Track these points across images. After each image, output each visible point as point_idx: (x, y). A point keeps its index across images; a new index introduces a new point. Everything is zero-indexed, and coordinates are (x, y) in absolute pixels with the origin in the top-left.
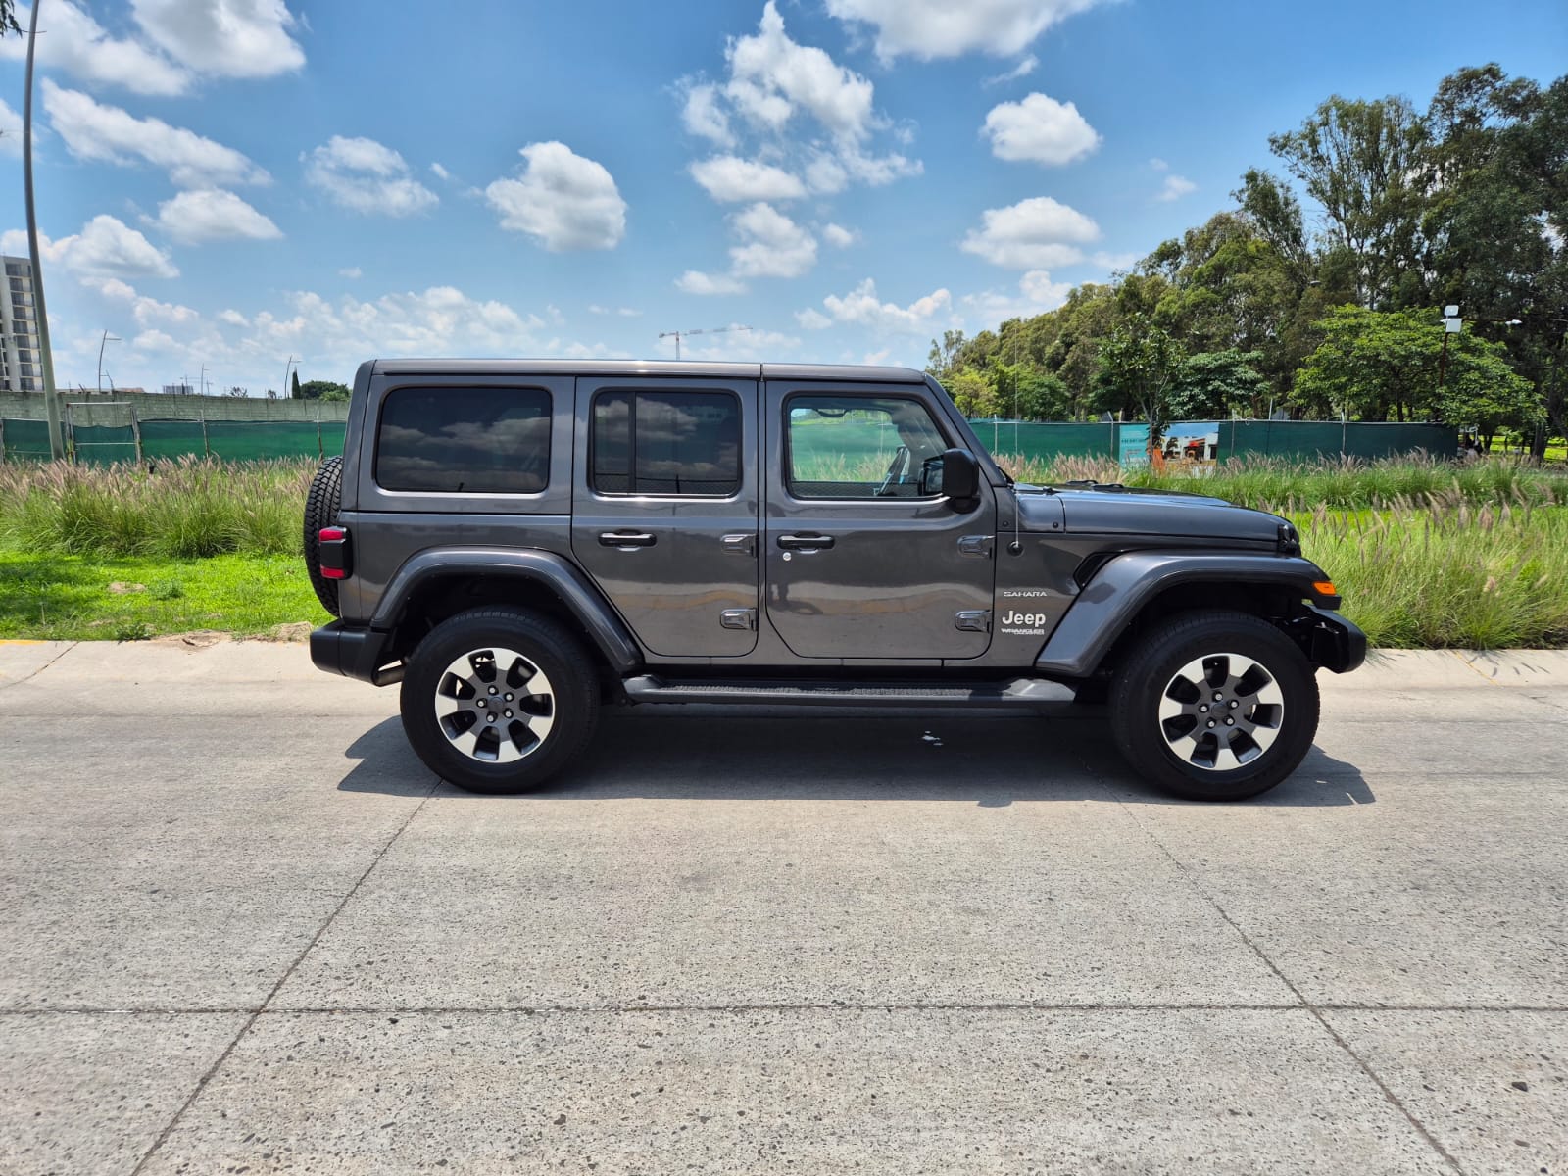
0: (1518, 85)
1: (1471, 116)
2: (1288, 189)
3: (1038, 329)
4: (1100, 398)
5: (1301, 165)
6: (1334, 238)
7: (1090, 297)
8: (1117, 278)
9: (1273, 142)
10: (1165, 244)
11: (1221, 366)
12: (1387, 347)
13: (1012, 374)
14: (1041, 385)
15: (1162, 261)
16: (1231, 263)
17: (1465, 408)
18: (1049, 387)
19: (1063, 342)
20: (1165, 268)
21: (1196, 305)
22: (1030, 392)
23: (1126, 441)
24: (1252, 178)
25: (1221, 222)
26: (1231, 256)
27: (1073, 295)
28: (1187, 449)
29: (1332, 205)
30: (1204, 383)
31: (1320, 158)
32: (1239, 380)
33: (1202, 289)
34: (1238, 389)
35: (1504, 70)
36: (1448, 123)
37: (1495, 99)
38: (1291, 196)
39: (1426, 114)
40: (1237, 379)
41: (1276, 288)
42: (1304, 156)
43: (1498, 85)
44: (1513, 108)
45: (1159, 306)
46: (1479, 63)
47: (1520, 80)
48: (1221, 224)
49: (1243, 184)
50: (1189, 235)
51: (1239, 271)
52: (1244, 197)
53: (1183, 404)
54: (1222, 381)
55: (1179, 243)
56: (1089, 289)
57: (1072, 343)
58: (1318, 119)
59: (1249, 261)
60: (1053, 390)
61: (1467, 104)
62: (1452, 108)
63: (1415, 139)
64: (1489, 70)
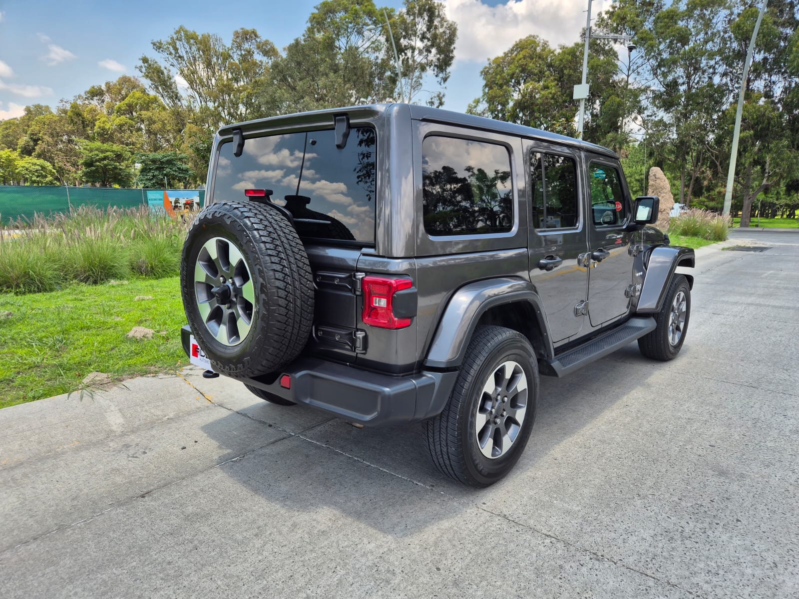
0: (266, 43)
1: (250, 53)
2: (169, 71)
3: (7, 129)
4: (86, 174)
5: (170, 59)
6: (192, 100)
7: (41, 114)
8: (64, 103)
9: (154, 44)
10: (93, 87)
11: (168, 161)
13: (4, 156)
14: (35, 164)
15: (93, 96)
16: (136, 104)
18: (41, 166)
19: (31, 138)
20: (95, 102)
21: (121, 126)
22: (27, 169)
23: (152, 200)
24: (145, 60)
25: (125, 80)
26: (136, 101)
27: (28, 110)
28: (185, 204)
29: (191, 83)
30: (160, 169)
31: (180, 57)
32: (179, 169)
33: (123, 117)
34: (179, 173)
35: (259, 33)
36: (239, 53)
37: (258, 48)
38: (171, 74)
39: (230, 48)
40: (178, 168)
41: (166, 122)
42: (171, 54)
43: (258, 40)
44: (266, 53)
45: (97, 123)
46: (249, 28)
47: (267, 41)
48: (125, 82)
49: (140, 63)
50: (107, 84)
51: (141, 110)
52: (144, 70)
53: (151, 180)
54: (170, 169)
55: (102, 88)
56: (38, 107)
57: (39, 139)
58: (175, 36)
59: (146, 106)
60: (43, 168)
61: (246, 46)
62: (241, 46)
63: (226, 57)
64: (253, 32)
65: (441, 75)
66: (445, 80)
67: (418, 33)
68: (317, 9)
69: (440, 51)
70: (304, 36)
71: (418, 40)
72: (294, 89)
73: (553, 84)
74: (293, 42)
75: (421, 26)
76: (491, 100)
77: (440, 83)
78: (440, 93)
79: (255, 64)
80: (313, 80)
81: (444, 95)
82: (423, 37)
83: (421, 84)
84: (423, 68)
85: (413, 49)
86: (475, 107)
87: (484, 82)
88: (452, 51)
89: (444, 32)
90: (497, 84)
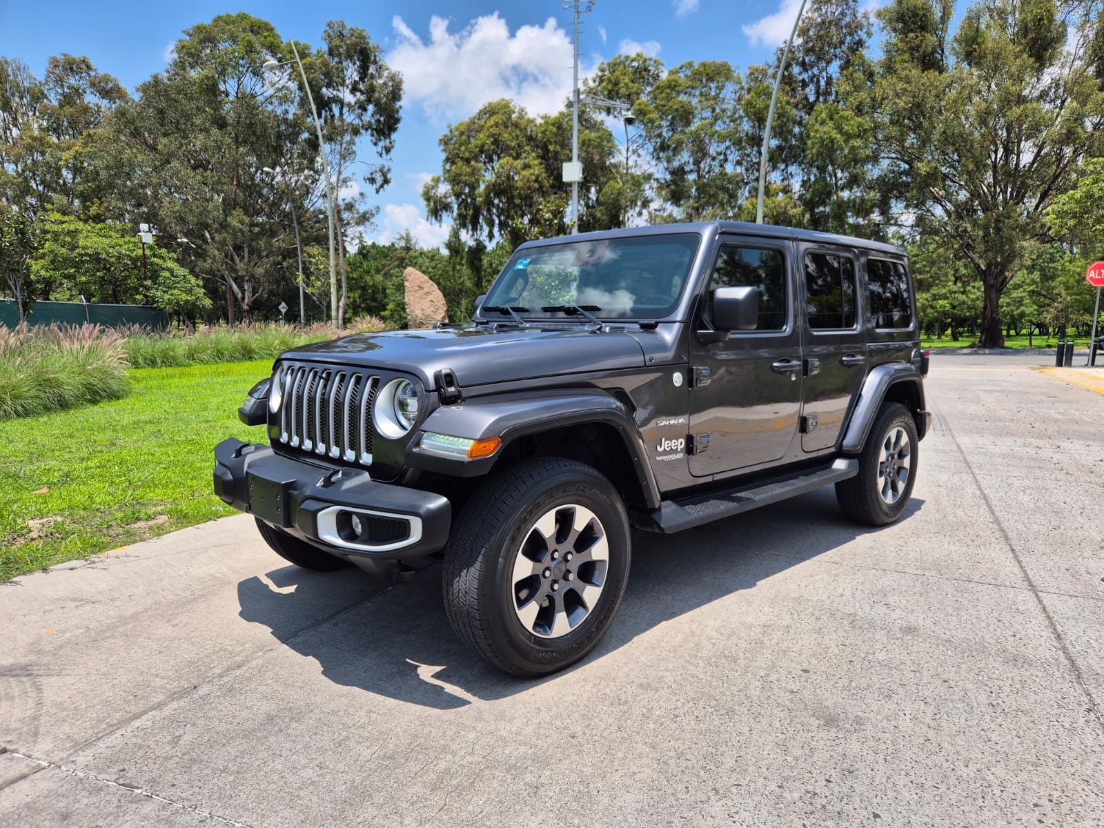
0: (106, 79)
1: (77, 92)
12: (104, 249)
17: (167, 297)
35: (93, 64)
36: (60, 91)
37: (93, 85)
39: (43, 82)
43: (93, 74)
44: (106, 94)
46: (76, 55)
47: (106, 75)
61: (72, 81)
62: (61, 80)
63: (38, 96)
64: (84, 61)
65: (381, 144)
66: (388, 150)
67: (348, 82)
68: (188, 34)
69: (380, 108)
70: (167, 71)
71: (347, 91)
72: (153, 149)
73: (536, 162)
74: (148, 78)
75: (352, 73)
76: (455, 180)
77: (381, 155)
78: (384, 167)
79: (86, 109)
80: (185, 137)
81: (389, 170)
82: (354, 90)
83: (354, 152)
84: (356, 132)
85: (341, 103)
86: (433, 188)
87: (444, 156)
88: (398, 111)
89: (385, 84)
90: (462, 158)
